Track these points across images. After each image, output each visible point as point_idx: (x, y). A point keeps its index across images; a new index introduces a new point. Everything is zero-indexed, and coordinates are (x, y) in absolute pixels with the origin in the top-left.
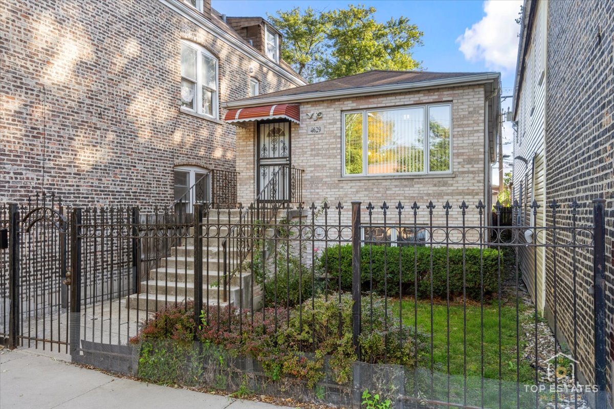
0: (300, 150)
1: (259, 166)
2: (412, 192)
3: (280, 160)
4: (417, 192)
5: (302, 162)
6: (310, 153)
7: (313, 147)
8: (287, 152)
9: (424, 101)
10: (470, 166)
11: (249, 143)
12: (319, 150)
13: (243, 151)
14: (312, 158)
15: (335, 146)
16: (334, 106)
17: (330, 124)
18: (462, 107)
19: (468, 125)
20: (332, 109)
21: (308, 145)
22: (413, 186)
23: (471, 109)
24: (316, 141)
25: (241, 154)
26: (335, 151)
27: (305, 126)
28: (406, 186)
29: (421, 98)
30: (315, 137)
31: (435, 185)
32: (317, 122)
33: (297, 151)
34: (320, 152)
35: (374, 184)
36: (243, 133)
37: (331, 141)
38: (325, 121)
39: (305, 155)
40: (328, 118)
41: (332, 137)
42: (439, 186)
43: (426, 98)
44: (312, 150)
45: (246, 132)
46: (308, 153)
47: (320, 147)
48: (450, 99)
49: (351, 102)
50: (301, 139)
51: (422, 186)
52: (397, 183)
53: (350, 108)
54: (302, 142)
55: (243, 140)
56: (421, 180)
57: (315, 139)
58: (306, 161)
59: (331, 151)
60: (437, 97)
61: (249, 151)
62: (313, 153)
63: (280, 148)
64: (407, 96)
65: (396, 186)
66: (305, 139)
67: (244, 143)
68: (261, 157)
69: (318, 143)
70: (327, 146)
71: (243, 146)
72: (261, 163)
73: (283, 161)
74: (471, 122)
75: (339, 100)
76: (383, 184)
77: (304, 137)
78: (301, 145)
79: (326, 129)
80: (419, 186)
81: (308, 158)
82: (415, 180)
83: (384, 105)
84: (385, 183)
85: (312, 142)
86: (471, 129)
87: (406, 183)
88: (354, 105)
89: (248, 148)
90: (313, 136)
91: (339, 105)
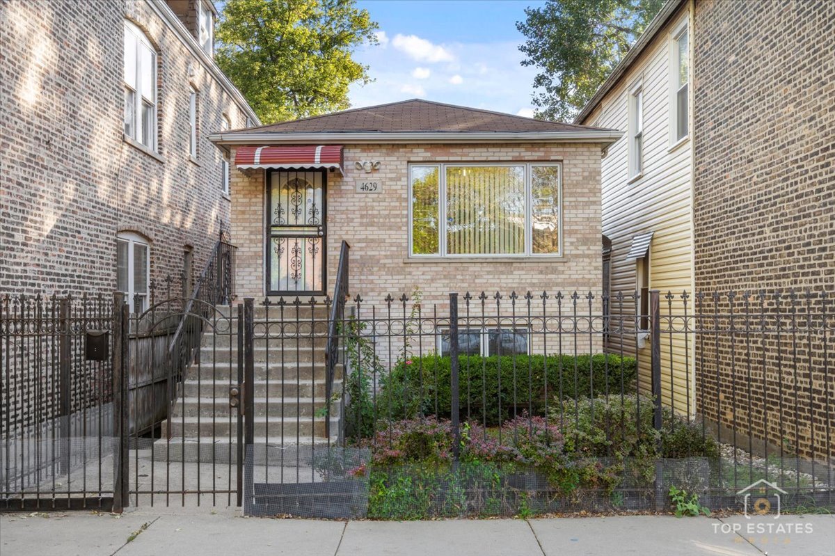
0: (344, 216)
1: (270, 236)
2: (511, 281)
3: (306, 229)
4: (517, 281)
5: (347, 234)
6: (359, 220)
7: (365, 212)
8: (319, 216)
9: (526, 158)
10: (585, 248)
11: (254, 200)
12: (373, 216)
13: (243, 213)
14: (363, 228)
15: (398, 212)
16: (396, 154)
17: (391, 179)
18: (575, 170)
19: (583, 195)
20: (395, 159)
21: (356, 208)
22: (511, 273)
23: (586, 174)
24: (369, 204)
25: (240, 217)
26: (399, 220)
27: (352, 179)
28: (502, 273)
29: (522, 154)
30: (366, 197)
31: (541, 272)
32: (370, 175)
33: (338, 216)
34: (375, 220)
35: (457, 269)
36: (243, 184)
37: (393, 204)
38: (384, 175)
39: (351, 224)
40: (388, 171)
41: (395, 199)
42: (547, 274)
43: (529, 153)
44: (362, 216)
45: (250, 182)
46: (355, 220)
47: (375, 212)
48: (560, 158)
49: (423, 150)
50: (345, 200)
51: (524, 272)
52: (490, 268)
53: (421, 159)
54: (346, 204)
55: (244, 195)
56: (523, 265)
57: (367, 200)
58: (353, 233)
59: (392, 220)
60: (542, 154)
61: (255, 213)
62: (365, 220)
63: (308, 210)
64: (502, 150)
65: (489, 273)
66: (350, 200)
67: (247, 200)
68: (273, 223)
69: (373, 207)
70: (387, 212)
71: (243, 204)
72: (272, 233)
73: (313, 231)
74: (586, 191)
75: (405, 146)
76: (471, 269)
77: (349, 196)
78: (344, 209)
79: (384, 187)
80: (520, 272)
81: (356, 229)
82: (514, 265)
83: (472, 159)
84: (472, 268)
85: (363, 204)
86: (586, 199)
87: (502, 268)
88: (428, 154)
89: (253, 208)
90: (364, 196)
91: (406, 153)
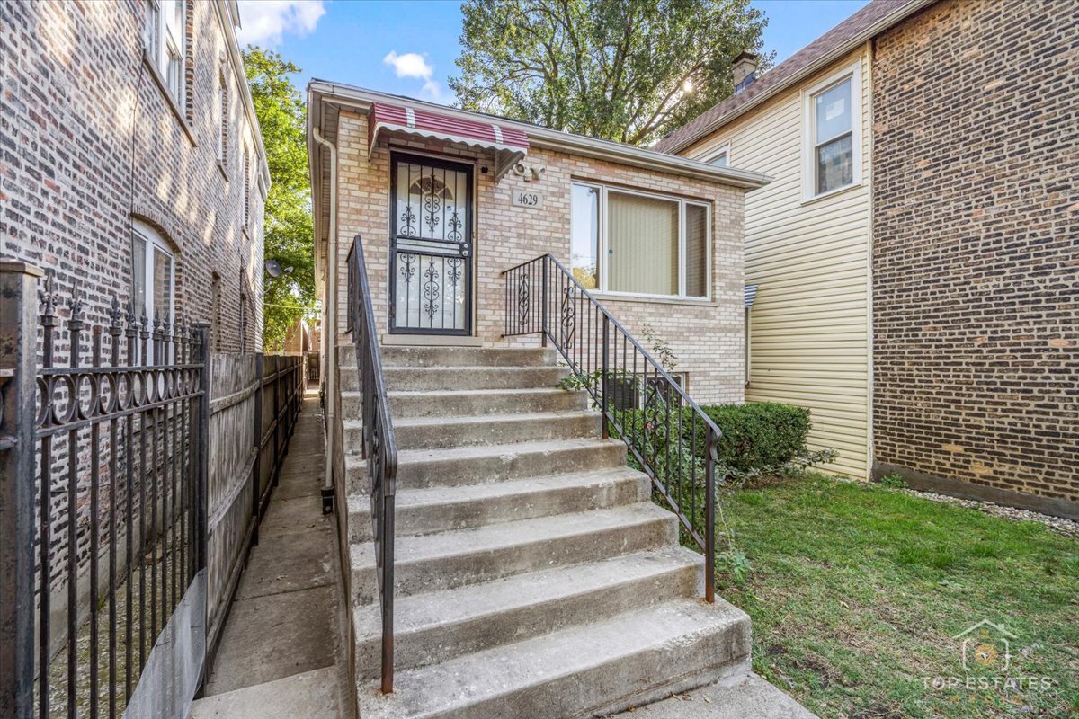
0: (497, 233)
1: (394, 252)
2: (670, 324)
3: (444, 245)
4: (676, 324)
5: (500, 256)
6: (515, 240)
7: (522, 231)
8: (462, 230)
9: (685, 193)
10: (731, 293)
11: (374, 196)
12: (532, 238)
13: (359, 212)
14: (520, 251)
15: (561, 236)
16: (559, 164)
17: (553, 194)
18: (723, 212)
19: (730, 238)
20: (558, 170)
21: (513, 225)
22: (671, 316)
23: (733, 218)
24: (528, 221)
25: (354, 217)
26: (561, 245)
27: (506, 187)
28: (663, 315)
29: (682, 188)
30: (524, 212)
31: (696, 317)
32: (529, 185)
33: (490, 232)
34: (535, 242)
35: (620, 308)
36: (359, 170)
37: (555, 225)
38: (544, 188)
39: (506, 244)
40: (549, 183)
41: (557, 219)
42: (701, 318)
43: (687, 188)
44: (519, 236)
45: (369, 169)
46: (512, 240)
47: (535, 233)
48: (712, 197)
49: (587, 165)
50: (499, 212)
51: (681, 316)
52: (651, 309)
53: (585, 175)
54: (500, 218)
55: (360, 186)
56: (681, 307)
57: (526, 216)
58: (509, 255)
59: (554, 244)
60: (698, 191)
61: (376, 214)
62: (522, 241)
63: (447, 222)
64: (665, 179)
65: (651, 314)
66: (506, 213)
67: (366, 195)
68: (398, 233)
69: (532, 225)
70: (548, 234)
71: (358, 200)
72: (399, 247)
73: (453, 250)
74: (732, 235)
75: (568, 155)
76: (635, 309)
77: (504, 207)
78: (498, 223)
79: (545, 202)
80: (678, 315)
81: (512, 251)
82: (674, 307)
83: (635, 184)
84: (637, 309)
85: (520, 220)
86: (732, 243)
87: (662, 310)
88: (593, 171)
89: (373, 207)
90: (522, 210)
91: (570, 164)
